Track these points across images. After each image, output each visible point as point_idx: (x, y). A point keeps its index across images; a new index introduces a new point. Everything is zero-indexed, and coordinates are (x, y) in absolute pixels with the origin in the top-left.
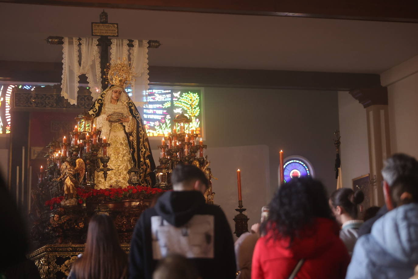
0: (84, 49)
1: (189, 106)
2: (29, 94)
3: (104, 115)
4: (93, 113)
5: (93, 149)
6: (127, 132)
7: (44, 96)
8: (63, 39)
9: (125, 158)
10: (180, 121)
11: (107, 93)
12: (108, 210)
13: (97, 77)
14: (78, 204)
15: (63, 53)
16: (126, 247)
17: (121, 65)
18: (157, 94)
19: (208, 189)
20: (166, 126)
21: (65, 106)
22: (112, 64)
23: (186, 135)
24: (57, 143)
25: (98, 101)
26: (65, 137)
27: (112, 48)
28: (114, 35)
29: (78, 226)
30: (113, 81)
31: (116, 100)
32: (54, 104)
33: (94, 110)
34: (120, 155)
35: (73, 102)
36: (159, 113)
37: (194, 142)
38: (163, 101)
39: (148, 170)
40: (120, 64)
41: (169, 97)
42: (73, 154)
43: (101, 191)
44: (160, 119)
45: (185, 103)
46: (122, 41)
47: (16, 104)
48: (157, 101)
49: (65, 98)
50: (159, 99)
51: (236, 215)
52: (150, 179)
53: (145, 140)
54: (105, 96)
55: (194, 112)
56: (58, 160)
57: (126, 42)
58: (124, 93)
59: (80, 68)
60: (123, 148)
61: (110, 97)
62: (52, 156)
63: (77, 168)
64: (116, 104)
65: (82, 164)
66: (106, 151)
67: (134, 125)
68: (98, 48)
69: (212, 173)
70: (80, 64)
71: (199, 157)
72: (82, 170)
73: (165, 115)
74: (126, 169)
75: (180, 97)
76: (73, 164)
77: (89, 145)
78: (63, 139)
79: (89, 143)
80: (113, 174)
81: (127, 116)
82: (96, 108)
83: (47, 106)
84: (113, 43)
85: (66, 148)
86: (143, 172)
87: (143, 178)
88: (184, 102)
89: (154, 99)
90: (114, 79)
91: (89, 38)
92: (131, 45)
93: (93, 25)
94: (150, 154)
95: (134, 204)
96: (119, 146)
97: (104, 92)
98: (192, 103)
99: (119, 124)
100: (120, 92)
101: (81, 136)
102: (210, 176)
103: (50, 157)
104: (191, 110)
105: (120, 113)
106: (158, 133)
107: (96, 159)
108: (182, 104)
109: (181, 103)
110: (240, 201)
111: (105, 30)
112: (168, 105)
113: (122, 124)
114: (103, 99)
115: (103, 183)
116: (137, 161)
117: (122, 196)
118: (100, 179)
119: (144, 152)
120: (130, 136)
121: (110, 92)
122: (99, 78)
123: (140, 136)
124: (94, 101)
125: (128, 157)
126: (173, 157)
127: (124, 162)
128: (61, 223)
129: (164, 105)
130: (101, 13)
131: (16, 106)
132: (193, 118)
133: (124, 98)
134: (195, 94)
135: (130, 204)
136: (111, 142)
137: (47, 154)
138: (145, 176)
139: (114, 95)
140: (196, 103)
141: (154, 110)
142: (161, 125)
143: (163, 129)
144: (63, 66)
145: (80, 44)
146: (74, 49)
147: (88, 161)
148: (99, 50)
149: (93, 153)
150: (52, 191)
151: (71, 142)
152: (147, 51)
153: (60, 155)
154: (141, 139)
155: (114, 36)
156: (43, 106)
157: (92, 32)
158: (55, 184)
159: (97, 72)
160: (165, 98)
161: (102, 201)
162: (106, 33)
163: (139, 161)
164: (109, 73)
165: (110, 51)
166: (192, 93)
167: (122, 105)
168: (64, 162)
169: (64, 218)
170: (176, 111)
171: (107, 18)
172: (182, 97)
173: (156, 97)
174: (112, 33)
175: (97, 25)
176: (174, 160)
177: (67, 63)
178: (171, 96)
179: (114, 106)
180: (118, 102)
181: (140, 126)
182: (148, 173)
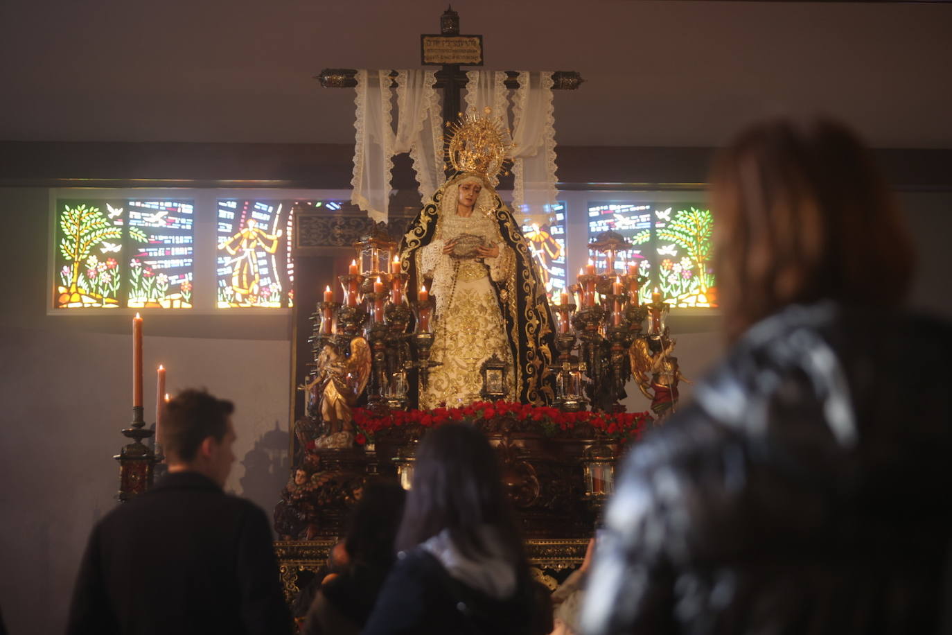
0: (405, 95)
1: (692, 239)
2: (330, 218)
3: (439, 241)
4: (416, 238)
6: (494, 280)
7: (363, 222)
8: (357, 74)
9: (492, 341)
10: (603, 246)
11: (447, 190)
13: (436, 160)
14: (353, 444)
15: (356, 107)
17: (479, 125)
18: (619, 214)
19: (669, 409)
23: (615, 279)
25: (427, 210)
26: (328, 289)
27: (469, 90)
28: (474, 61)
29: (352, 496)
30: (461, 162)
31: (467, 207)
33: (418, 232)
34: (479, 334)
35: (381, 217)
38: (632, 230)
39: (547, 369)
40: (476, 124)
41: (645, 220)
42: (345, 328)
45: (683, 233)
46: (493, 75)
47: (301, 240)
48: (620, 229)
49: (362, 209)
50: (624, 225)
53: (538, 299)
54: (441, 198)
55: (702, 252)
57: (501, 77)
58: (486, 190)
59: (395, 139)
60: (486, 319)
61: (454, 199)
63: (352, 359)
64: (469, 216)
65: (364, 349)
67: (510, 264)
68: (438, 92)
70: (394, 125)
72: (365, 364)
73: (637, 260)
75: (671, 219)
77: (381, 305)
78: (325, 293)
80: (463, 379)
81: (493, 242)
82: (421, 227)
84: (471, 81)
85: (330, 315)
86: (534, 373)
87: (534, 389)
88: (679, 232)
89: (611, 225)
90: (463, 157)
91: (415, 71)
92: (512, 85)
93: (425, 41)
94: (550, 331)
96: (475, 312)
97: (441, 189)
98: (698, 232)
99: (477, 262)
100: (476, 187)
101: (366, 285)
104: (695, 248)
105: (477, 237)
108: (675, 235)
109: (673, 232)
111: (453, 51)
112: (643, 238)
113: (482, 261)
114: (437, 205)
116: (518, 347)
119: (535, 327)
120: (501, 289)
121: (454, 188)
122: (439, 162)
123: (526, 289)
125: (498, 338)
127: (489, 351)
128: (311, 490)
129: (635, 237)
130: (443, 13)
131: (301, 244)
132: (700, 265)
133: (487, 202)
134: (705, 212)
136: (457, 303)
138: (539, 384)
139: (463, 196)
140: (707, 231)
144: (357, 136)
145: (395, 85)
146: (381, 95)
147: (378, 344)
148: (439, 98)
151: (341, 301)
152: (551, 95)
154: (527, 297)
155: (472, 64)
157: (423, 57)
159: (435, 148)
160: (636, 224)
162: (454, 57)
163: (524, 348)
165: (466, 98)
166: (698, 210)
167: (483, 217)
168: (323, 347)
169: (318, 478)
170: (662, 251)
171: (456, 25)
172: (676, 221)
173: (618, 221)
174: (468, 58)
175: (434, 41)
176: (589, 339)
177: (364, 127)
178: (651, 218)
179: (464, 221)
180: (474, 211)
181: (524, 265)
182: (546, 375)
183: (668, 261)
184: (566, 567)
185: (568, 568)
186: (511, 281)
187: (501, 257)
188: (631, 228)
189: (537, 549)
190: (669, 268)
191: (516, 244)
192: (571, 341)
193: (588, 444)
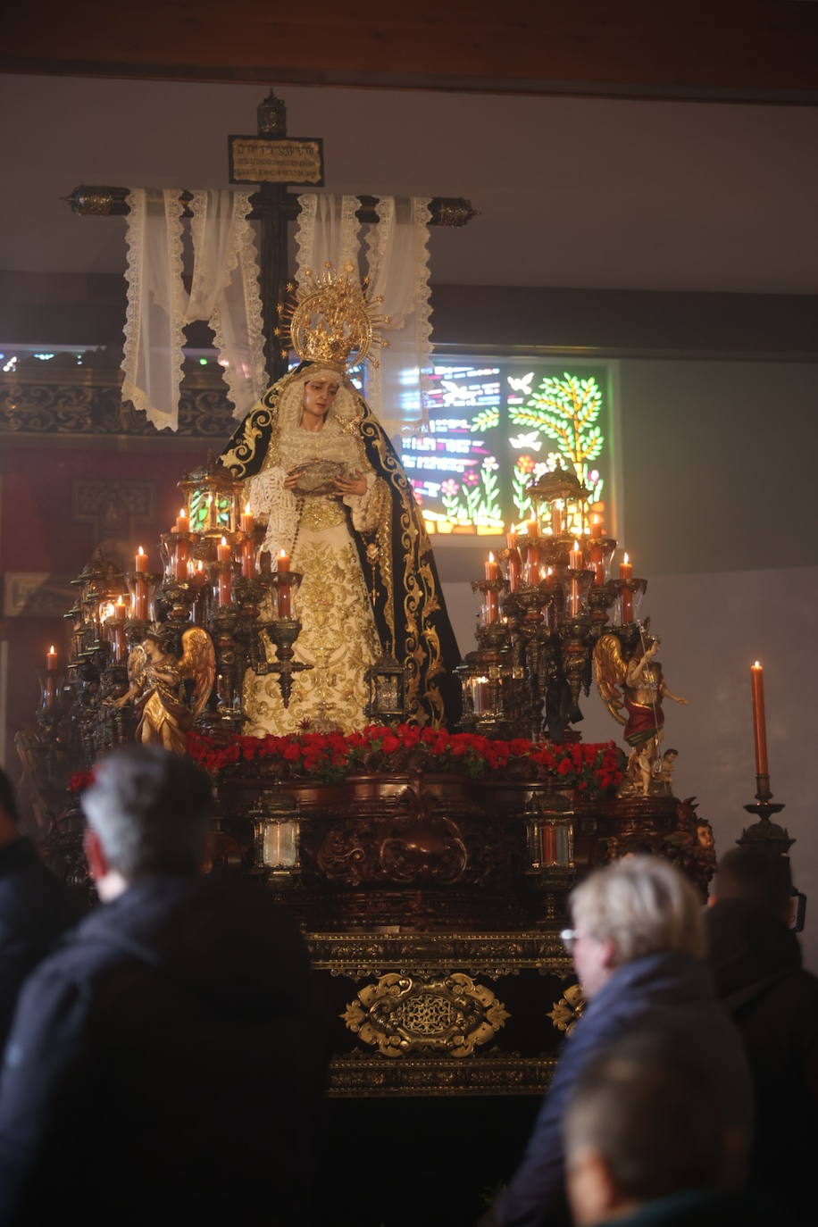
0: (204, 230)
1: (564, 424)
3: (276, 468)
4: (238, 462)
5: (242, 596)
6: (358, 528)
7: (51, 393)
8: (128, 197)
9: (352, 622)
10: (550, 493)
11: (288, 389)
12: (298, 811)
13: (250, 332)
15: (128, 248)
16: (362, 943)
17: (336, 289)
18: (450, 380)
19: (652, 739)
20: (484, 496)
21: (125, 426)
22: (302, 285)
23: (572, 544)
24: (111, 567)
25: (255, 419)
26: (141, 551)
27: (302, 225)
28: (310, 180)
30: (309, 347)
31: (317, 415)
32: (86, 423)
33: (242, 453)
34: (333, 610)
35: (166, 420)
36: (459, 451)
37: (601, 568)
38: (471, 406)
39: (434, 666)
40: (331, 287)
41: (491, 392)
42: (172, 613)
43: (271, 743)
44: (461, 470)
45: (551, 414)
46: (338, 201)
48: (452, 405)
49: (135, 405)
50: (457, 399)
51: (747, 827)
52: (441, 699)
53: (422, 558)
54: (278, 402)
55: (581, 445)
56: (114, 631)
57: (351, 205)
58: (346, 391)
59: (189, 299)
60: (343, 588)
61: (298, 404)
62: (94, 615)
63: (185, 661)
64: (318, 430)
65: (204, 647)
66: (288, 601)
67: (383, 506)
68: (251, 225)
69: (663, 681)
70: (187, 279)
71: (618, 624)
72: (205, 668)
73: (477, 456)
74: (354, 664)
75: (533, 391)
76: (171, 647)
77: (227, 581)
78: (136, 557)
79: (229, 572)
80: (310, 681)
81: (357, 472)
82: (246, 445)
83: (60, 429)
84: (305, 210)
85: (145, 591)
86: (415, 671)
87: (415, 695)
88: (546, 412)
89: (438, 398)
90: (311, 339)
91: (220, 192)
92: (368, 216)
93: (235, 147)
94: (438, 607)
95: (387, 789)
96: (328, 578)
97: (277, 386)
98: (576, 413)
99: (331, 500)
100: (331, 386)
101: (201, 546)
102: (658, 691)
103: (87, 620)
104: (571, 438)
105: (334, 463)
106: (454, 521)
107: (256, 631)
108: (539, 417)
109: (535, 413)
110: (763, 778)
111: (278, 162)
112: (489, 420)
113: (339, 499)
114: (272, 412)
115: (275, 710)
116: (393, 633)
117: (347, 761)
118: (262, 697)
119: (417, 601)
120: (369, 543)
121: (297, 387)
122: (254, 335)
123: (406, 543)
124: (241, 420)
125: (361, 617)
126: (527, 621)
127: (348, 638)
129: (474, 420)
130: (262, 102)
132: (578, 467)
133: (347, 408)
134: (587, 380)
135: (376, 791)
136: (300, 563)
137: (75, 609)
138: (422, 688)
139: (312, 399)
140: (591, 412)
141: (440, 440)
142: (466, 491)
143: (472, 506)
144: (130, 293)
145: (188, 214)
146: (166, 230)
147: (224, 638)
148: (255, 234)
149: (241, 607)
150: (92, 740)
151: (163, 570)
152: (426, 235)
153: (122, 611)
154: (407, 555)
155: (308, 184)
156: (45, 428)
157: (232, 171)
158: (103, 715)
159: (248, 313)
160: (477, 397)
161: (276, 779)
162: (279, 173)
163: (402, 632)
164: (295, 318)
165: (296, 237)
166: (575, 378)
167: (342, 432)
168: (139, 641)
170: (517, 443)
171: (282, 119)
172: (540, 394)
173: (448, 392)
174: (301, 173)
175: (248, 146)
176: (530, 634)
177: (141, 280)
178: (500, 388)
179: (312, 437)
180: (327, 422)
181: (404, 507)
182: (432, 675)
183: (527, 458)
184: (507, 972)
185: (510, 974)
186: (384, 530)
187: (371, 495)
188: (468, 403)
189: (466, 947)
190: (529, 470)
191: (391, 473)
192: (502, 635)
193: (530, 789)
